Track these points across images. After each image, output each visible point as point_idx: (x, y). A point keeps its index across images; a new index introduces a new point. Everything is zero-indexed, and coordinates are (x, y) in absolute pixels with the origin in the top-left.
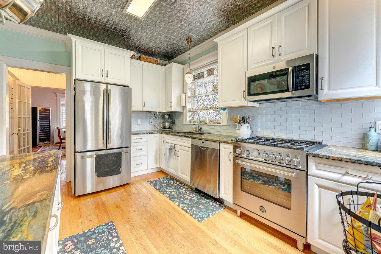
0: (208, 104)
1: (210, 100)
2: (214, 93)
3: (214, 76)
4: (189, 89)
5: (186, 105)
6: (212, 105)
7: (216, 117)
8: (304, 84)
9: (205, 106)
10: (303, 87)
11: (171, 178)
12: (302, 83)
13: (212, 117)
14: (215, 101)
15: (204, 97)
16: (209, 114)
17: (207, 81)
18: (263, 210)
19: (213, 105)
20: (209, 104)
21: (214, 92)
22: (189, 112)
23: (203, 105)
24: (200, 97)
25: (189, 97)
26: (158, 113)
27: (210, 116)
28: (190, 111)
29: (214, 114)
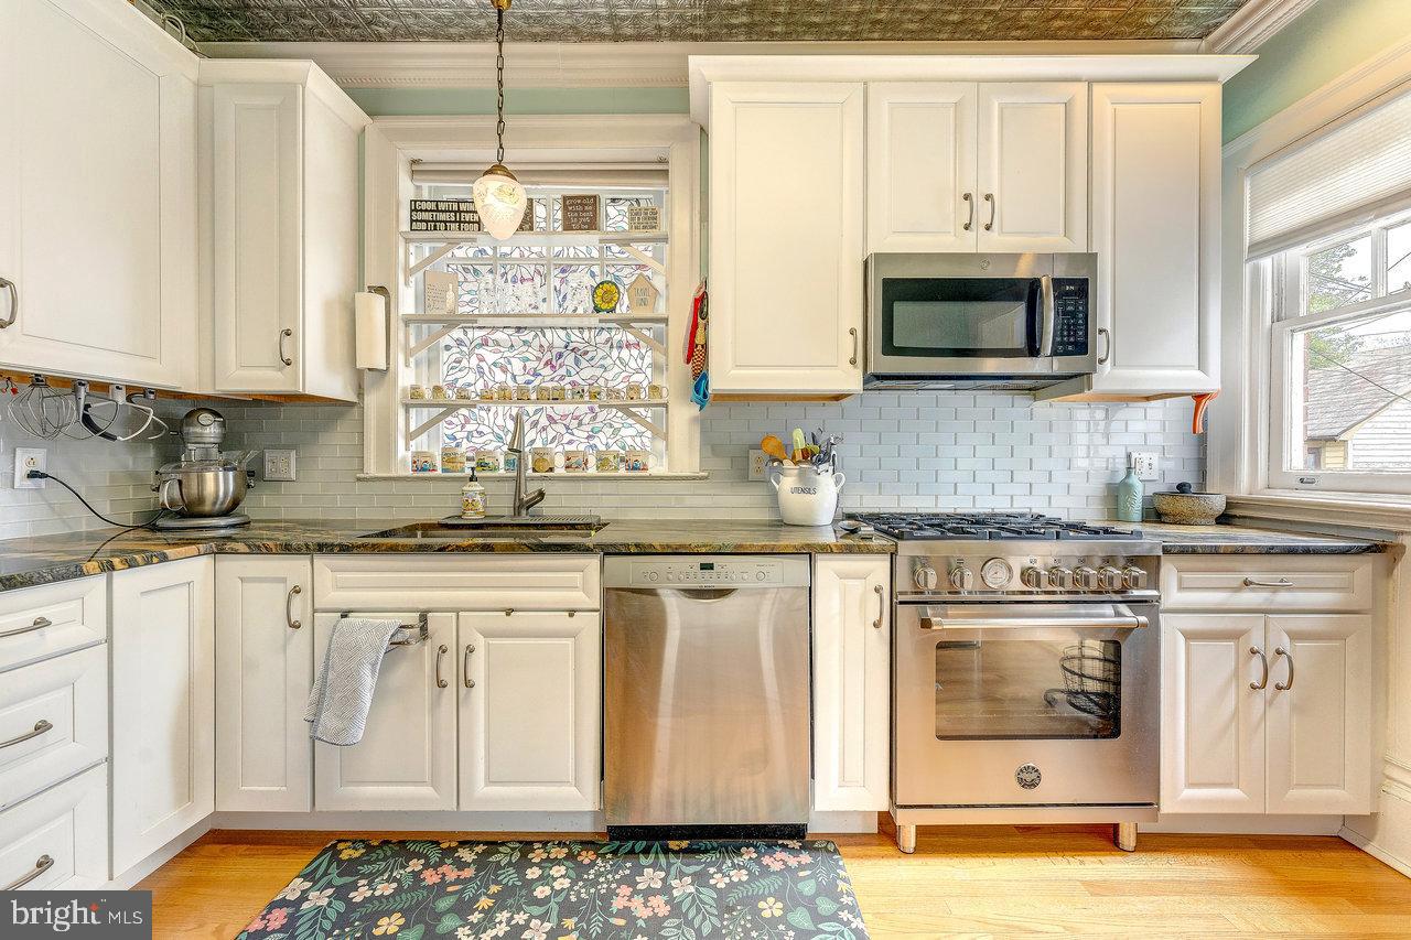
0: (536, 374)
1: (555, 352)
2: (600, 321)
3: (604, 237)
4: (409, 272)
5: (388, 363)
6: (568, 379)
7: (595, 441)
8: (1072, 339)
9: (520, 380)
10: (1070, 348)
11: (370, 848)
12: (1069, 336)
13: (567, 437)
14: (584, 364)
15: (510, 331)
16: (544, 421)
17: (526, 254)
18: (1029, 777)
19: (576, 378)
20: (547, 371)
21: (603, 315)
22: (407, 407)
23: (500, 376)
24: (483, 332)
25: (408, 321)
26: (121, 398)
27: (551, 434)
28: (414, 399)
29: (580, 424)
